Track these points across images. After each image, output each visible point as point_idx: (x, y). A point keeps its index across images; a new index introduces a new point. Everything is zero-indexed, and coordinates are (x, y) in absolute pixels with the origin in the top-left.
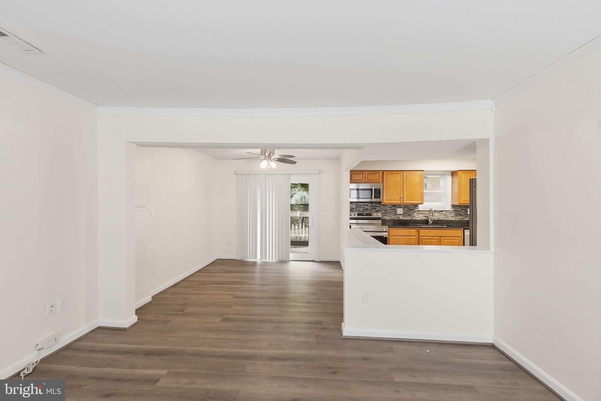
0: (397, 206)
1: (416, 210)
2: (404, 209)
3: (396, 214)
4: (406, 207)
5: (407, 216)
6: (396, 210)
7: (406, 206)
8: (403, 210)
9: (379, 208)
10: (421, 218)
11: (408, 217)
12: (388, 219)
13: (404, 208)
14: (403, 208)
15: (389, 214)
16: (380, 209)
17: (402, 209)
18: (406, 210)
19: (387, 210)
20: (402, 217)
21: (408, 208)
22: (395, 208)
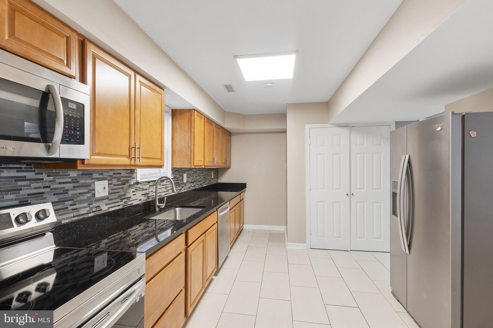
0: (95, 176)
1: (132, 182)
2: (110, 182)
3: (92, 199)
4: (114, 176)
5: (116, 200)
6: (91, 188)
7: (114, 174)
8: (109, 184)
9: (33, 185)
10: (140, 200)
11: (118, 202)
12: (67, 221)
13: (111, 180)
14: (109, 180)
15: (71, 202)
16: (39, 188)
17: (106, 182)
18: (115, 185)
19: (66, 192)
20: (106, 205)
21: (118, 179)
22: (89, 181)
